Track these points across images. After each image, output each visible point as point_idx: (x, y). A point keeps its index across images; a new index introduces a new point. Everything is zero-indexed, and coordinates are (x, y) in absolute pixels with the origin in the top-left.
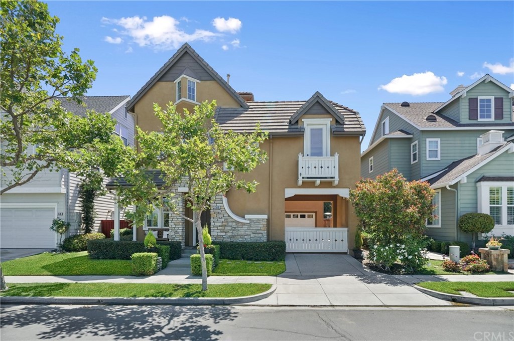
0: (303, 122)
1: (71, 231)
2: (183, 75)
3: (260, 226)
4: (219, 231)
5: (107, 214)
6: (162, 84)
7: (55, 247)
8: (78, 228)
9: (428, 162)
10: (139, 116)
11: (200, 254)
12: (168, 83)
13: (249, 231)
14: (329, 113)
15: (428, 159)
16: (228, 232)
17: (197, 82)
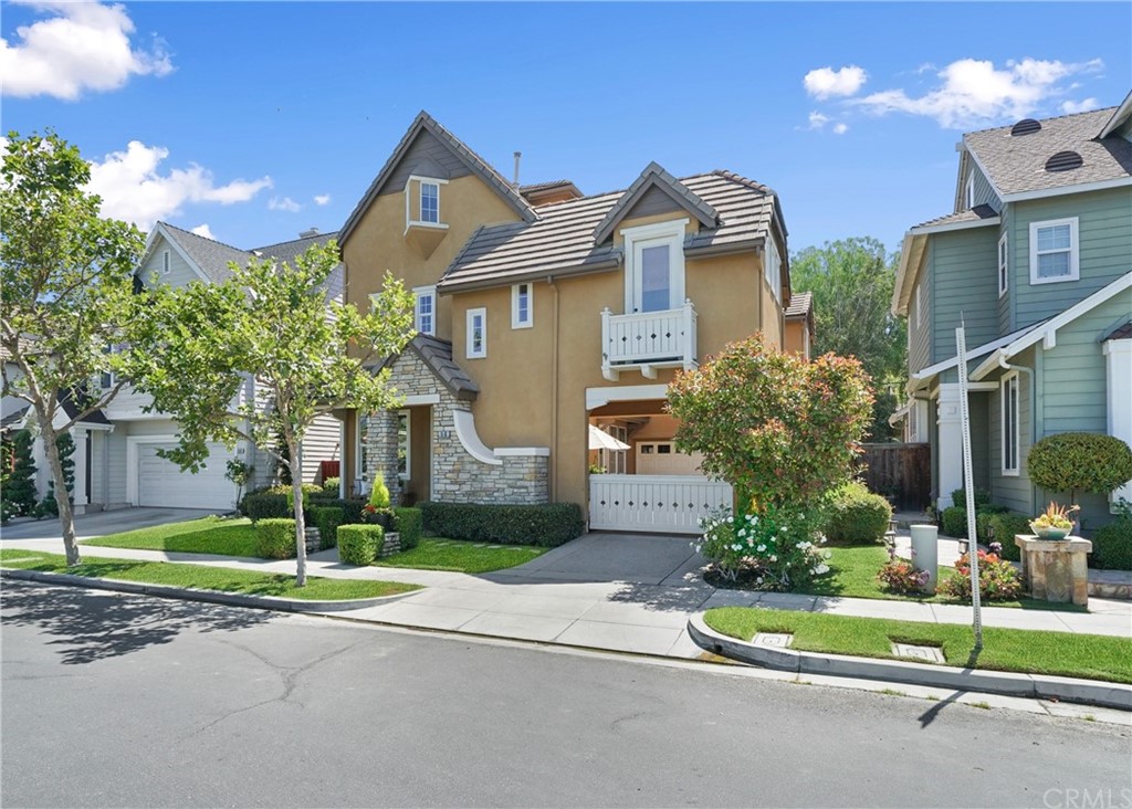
0: (623, 236)
1: (258, 481)
2: (412, 177)
3: (522, 471)
4: (448, 481)
5: (333, 449)
6: (386, 199)
7: (233, 507)
8: (272, 475)
9: (1035, 290)
10: (350, 267)
11: (294, 518)
12: (395, 194)
13: (501, 481)
14: (680, 207)
15: (1035, 280)
16: (464, 483)
17: (441, 185)
